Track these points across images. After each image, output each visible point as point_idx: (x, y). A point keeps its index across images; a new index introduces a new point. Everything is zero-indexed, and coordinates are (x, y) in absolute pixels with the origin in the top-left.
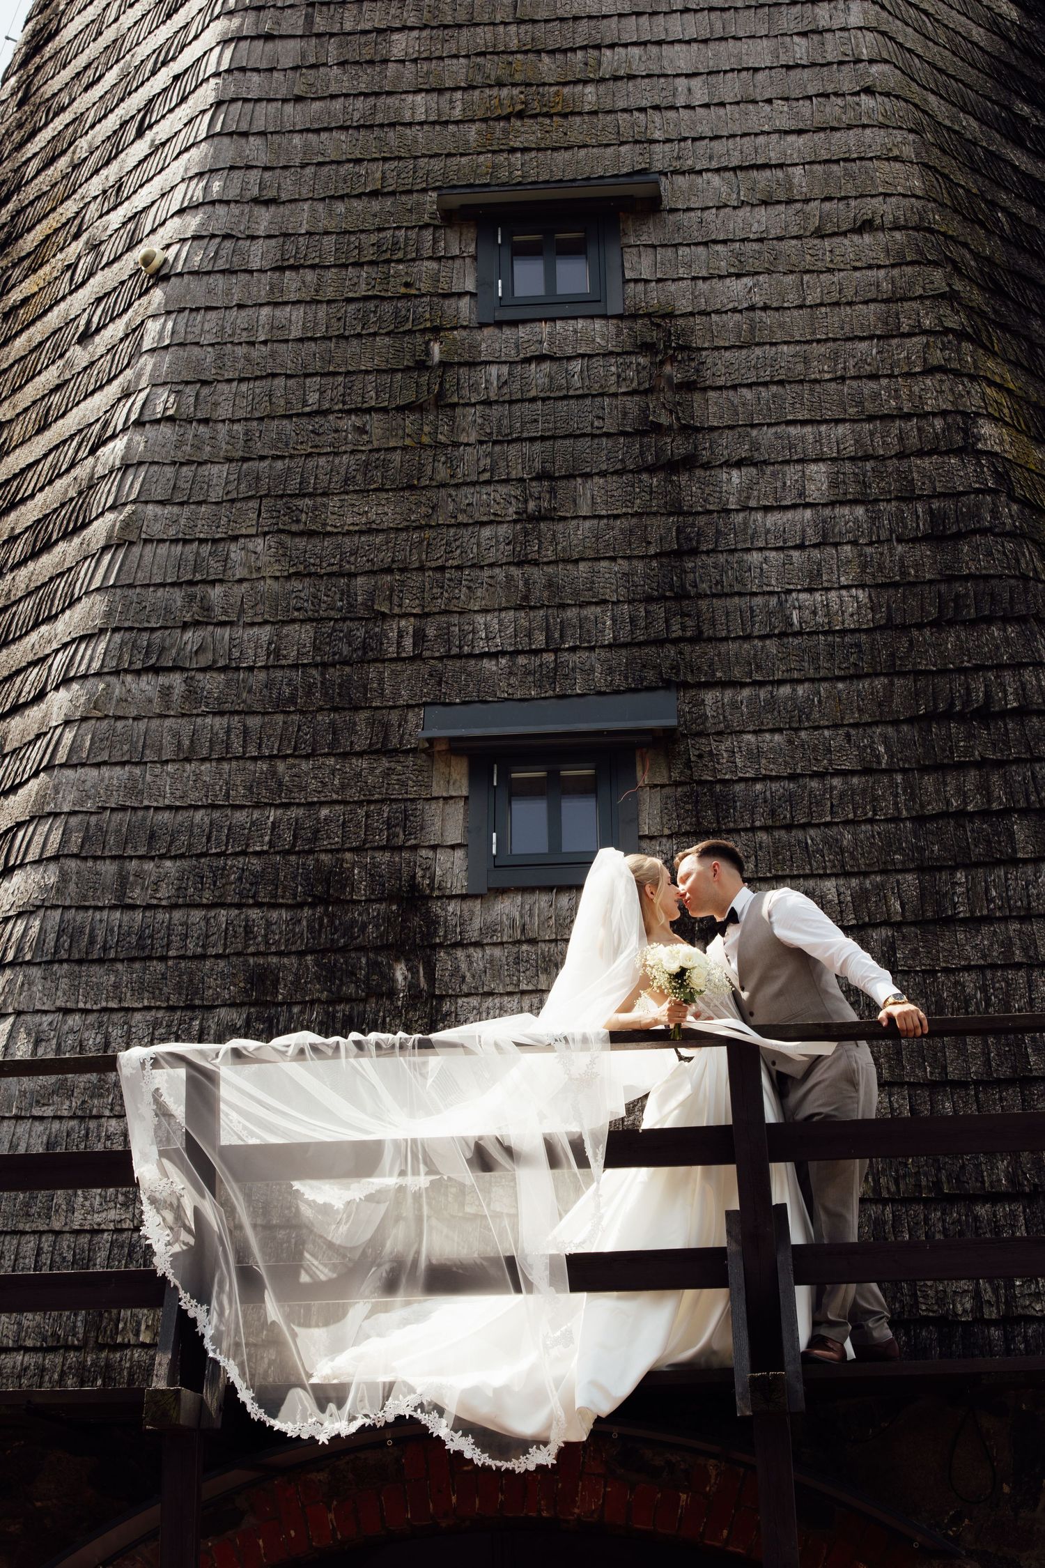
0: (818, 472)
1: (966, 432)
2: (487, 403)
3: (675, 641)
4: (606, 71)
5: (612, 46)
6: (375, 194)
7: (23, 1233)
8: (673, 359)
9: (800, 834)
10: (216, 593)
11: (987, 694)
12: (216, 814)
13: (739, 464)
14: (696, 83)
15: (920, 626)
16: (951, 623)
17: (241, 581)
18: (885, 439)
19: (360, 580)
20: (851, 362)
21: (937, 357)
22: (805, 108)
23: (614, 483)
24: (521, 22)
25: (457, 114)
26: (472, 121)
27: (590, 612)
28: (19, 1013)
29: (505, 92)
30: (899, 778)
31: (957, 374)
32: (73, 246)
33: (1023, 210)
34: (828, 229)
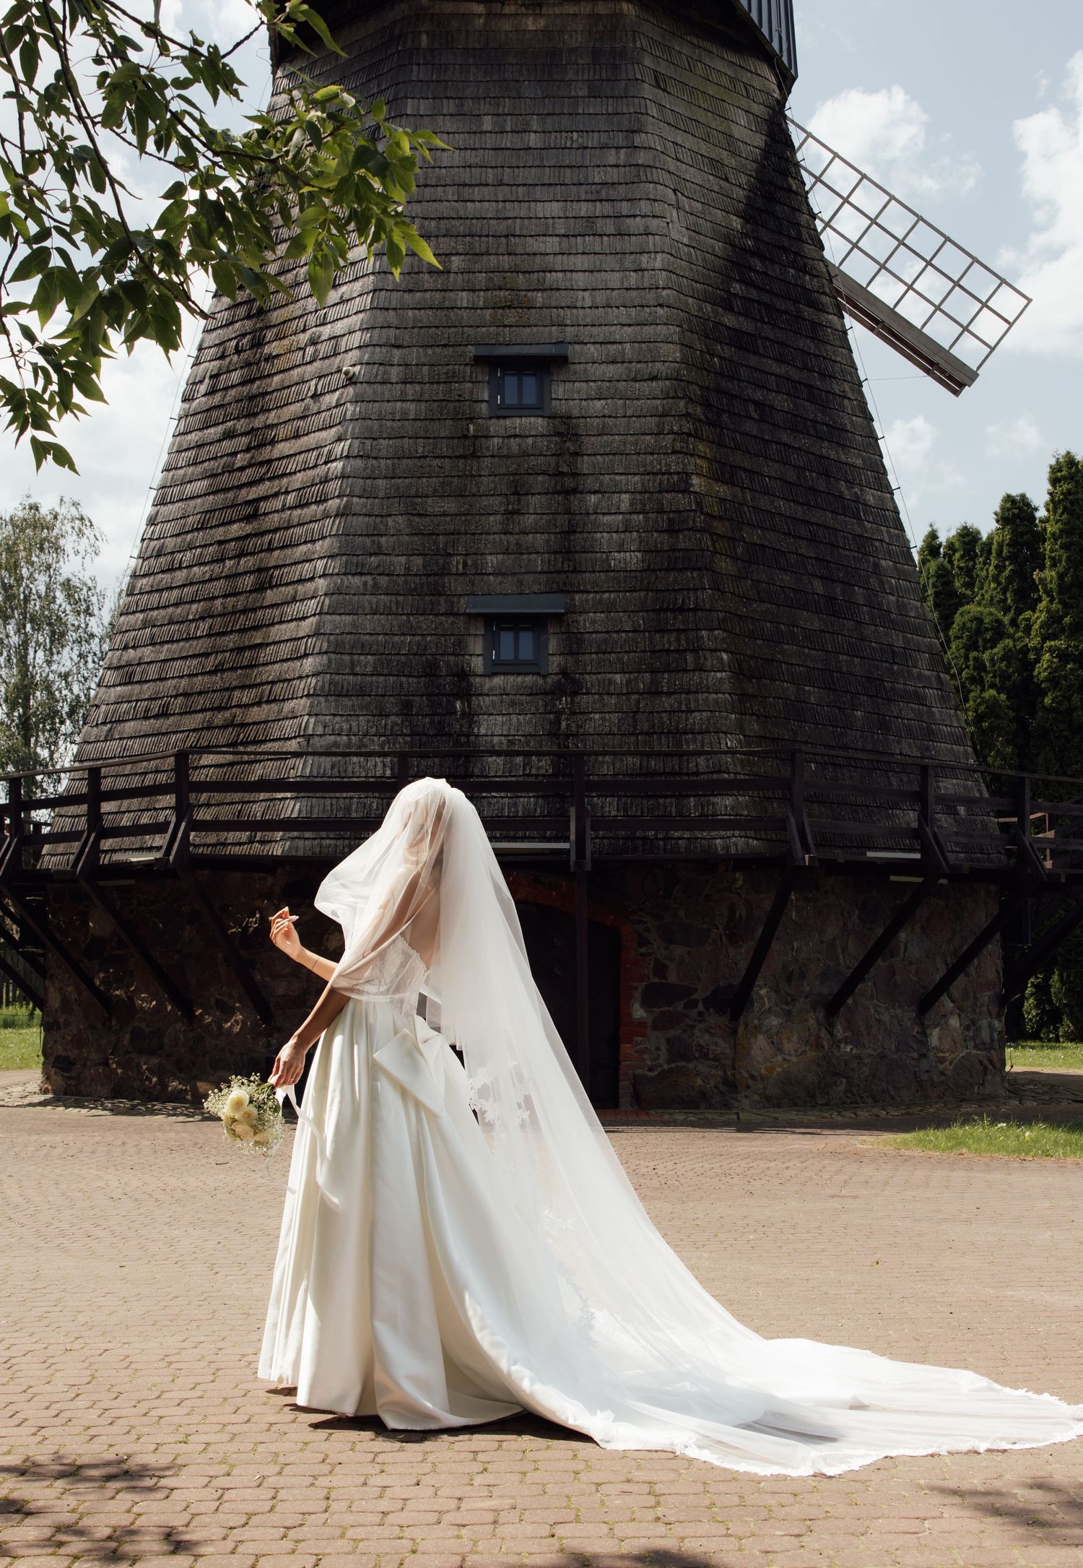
0: (625, 497)
1: (686, 482)
2: (493, 456)
3: (565, 572)
4: (547, 285)
5: (550, 271)
6: (445, 346)
7: (326, 799)
8: (570, 440)
9: (608, 656)
10: (383, 539)
11: (683, 601)
12: (387, 637)
13: (595, 492)
14: (587, 294)
15: (660, 570)
16: (672, 569)
17: (393, 535)
18: (654, 484)
19: (441, 537)
20: (643, 446)
21: (678, 446)
22: (633, 312)
23: (544, 498)
24: (510, 254)
25: (481, 304)
26: (488, 308)
27: (533, 557)
28: (317, 715)
29: (502, 293)
30: (647, 634)
31: (686, 453)
32: (301, 336)
33: (727, 352)
34: (639, 377)
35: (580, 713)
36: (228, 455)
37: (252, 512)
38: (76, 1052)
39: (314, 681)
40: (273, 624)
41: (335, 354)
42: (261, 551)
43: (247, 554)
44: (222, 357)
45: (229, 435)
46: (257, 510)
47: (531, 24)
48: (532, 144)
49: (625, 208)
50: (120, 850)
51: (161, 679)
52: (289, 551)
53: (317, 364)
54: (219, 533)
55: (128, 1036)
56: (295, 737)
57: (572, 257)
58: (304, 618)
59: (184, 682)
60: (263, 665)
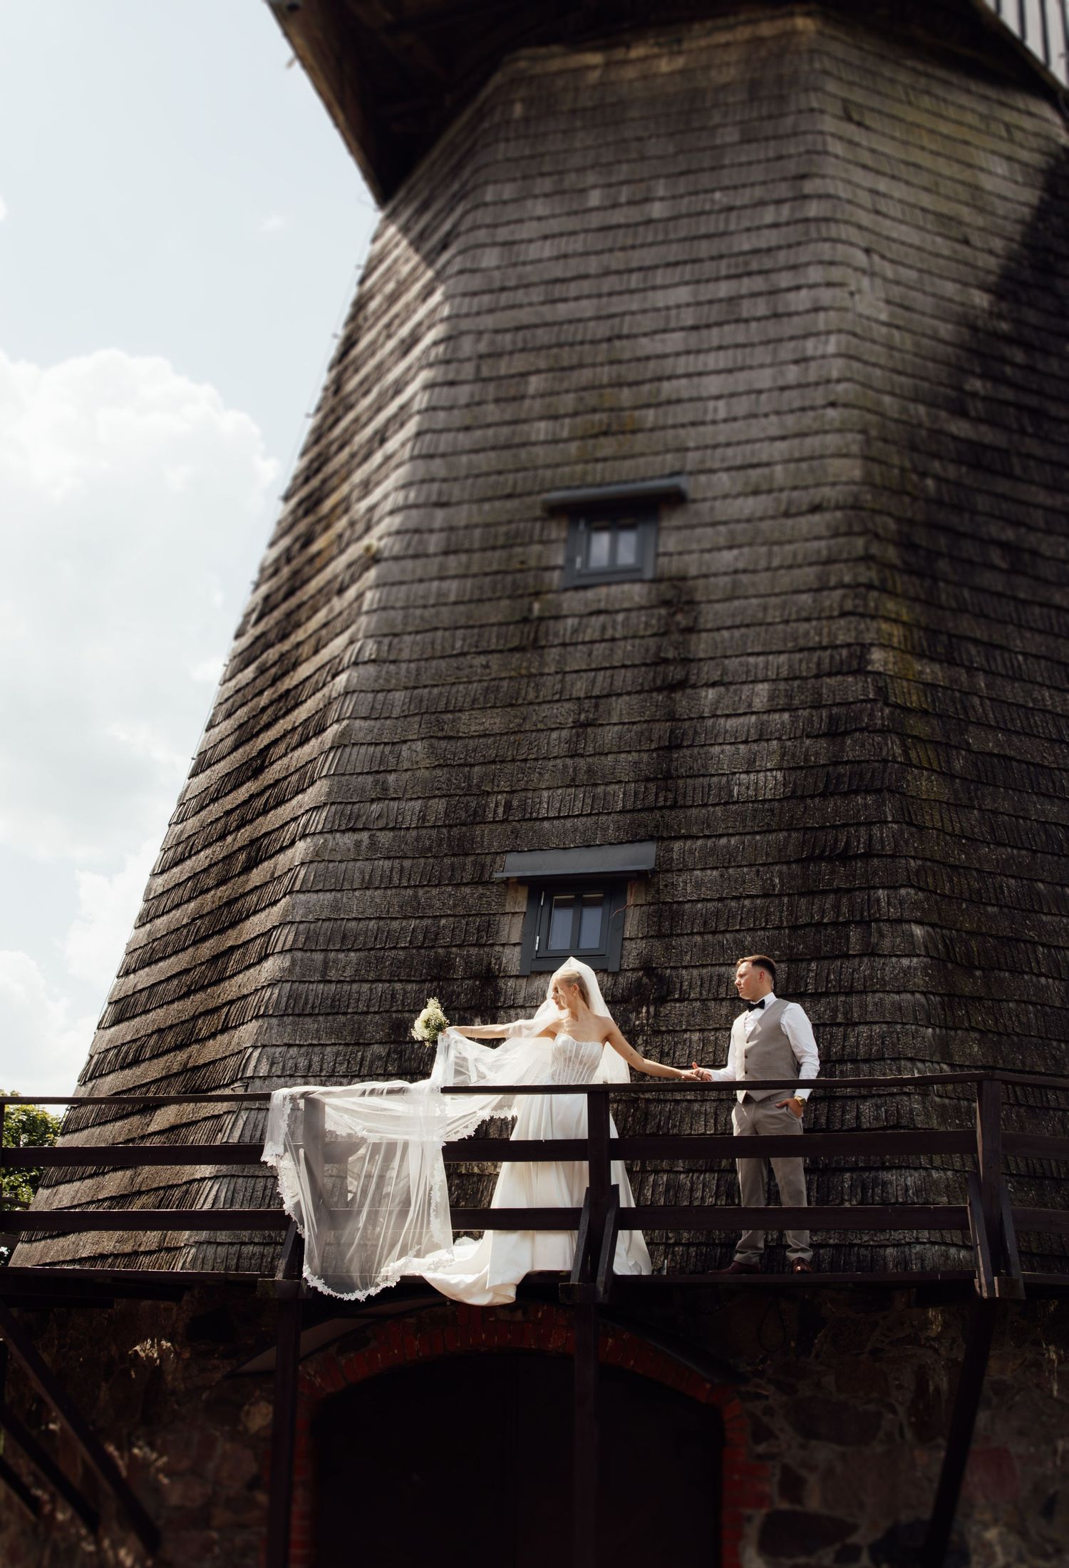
0: (763, 688)
1: (860, 658)
2: (563, 645)
3: (660, 808)
4: (663, 397)
5: (668, 379)
7: (258, 1177)
8: (681, 610)
9: (720, 937)
10: (392, 778)
11: (848, 844)
12: (381, 923)
13: (714, 685)
14: (720, 404)
15: (812, 797)
16: (832, 794)
17: (406, 770)
18: (807, 664)
19: (477, 769)
20: (794, 609)
21: (849, 605)
22: (790, 420)
23: (634, 699)
24: (610, 363)
25: (564, 434)
26: (573, 439)
27: (611, 788)
28: (264, 1046)
29: (597, 417)
30: (786, 900)
31: (862, 616)
33: (952, 472)
34: (793, 510)
35: (669, 1032)
37: (261, 764)
39: (266, 993)
40: (247, 917)
41: (368, 530)
42: (256, 817)
43: (245, 824)
46: (262, 760)
47: (664, 66)
48: (654, 215)
49: (785, 280)
52: (280, 810)
53: (350, 550)
56: (234, 1081)
57: (701, 357)
58: (274, 904)
60: (228, 978)
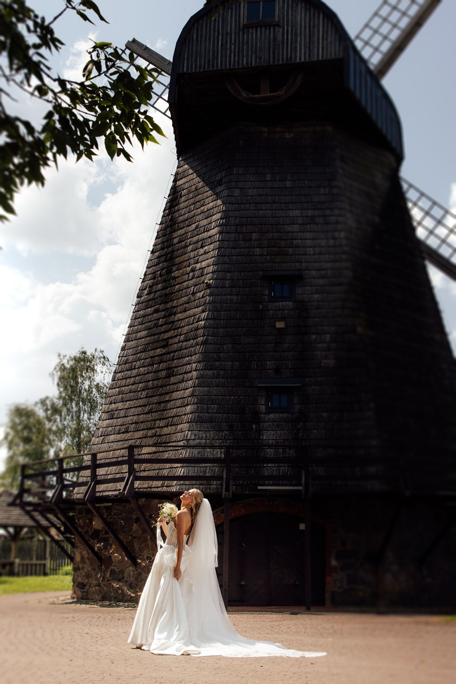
0: (328, 336)
1: (355, 329)
2: (270, 319)
3: (302, 368)
4: (294, 245)
5: (295, 239)
7: (195, 467)
8: (304, 311)
9: (320, 405)
10: (222, 354)
12: (223, 397)
13: (314, 334)
14: (311, 249)
17: (226, 353)
18: (341, 330)
19: (247, 353)
20: (336, 314)
21: (351, 314)
22: (332, 256)
24: (278, 232)
25: (265, 253)
26: (268, 255)
27: (287, 362)
28: (192, 431)
29: (274, 249)
30: (338, 395)
31: (355, 317)
32: (188, 268)
34: (334, 284)
35: (308, 430)
36: (156, 320)
37: (166, 344)
38: (87, 580)
39: (191, 416)
40: (173, 392)
41: (202, 276)
42: (169, 361)
43: (163, 362)
44: (154, 278)
45: (156, 311)
46: (167, 343)
47: (287, 136)
48: (288, 186)
49: (328, 212)
50: (107, 491)
51: (126, 417)
52: (181, 360)
53: (194, 280)
54: (151, 353)
55: (109, 573)
56: (182, 440)
57: (305, 234)
58: (187, 389)
59: (135, 417)
60: (169, 409)
